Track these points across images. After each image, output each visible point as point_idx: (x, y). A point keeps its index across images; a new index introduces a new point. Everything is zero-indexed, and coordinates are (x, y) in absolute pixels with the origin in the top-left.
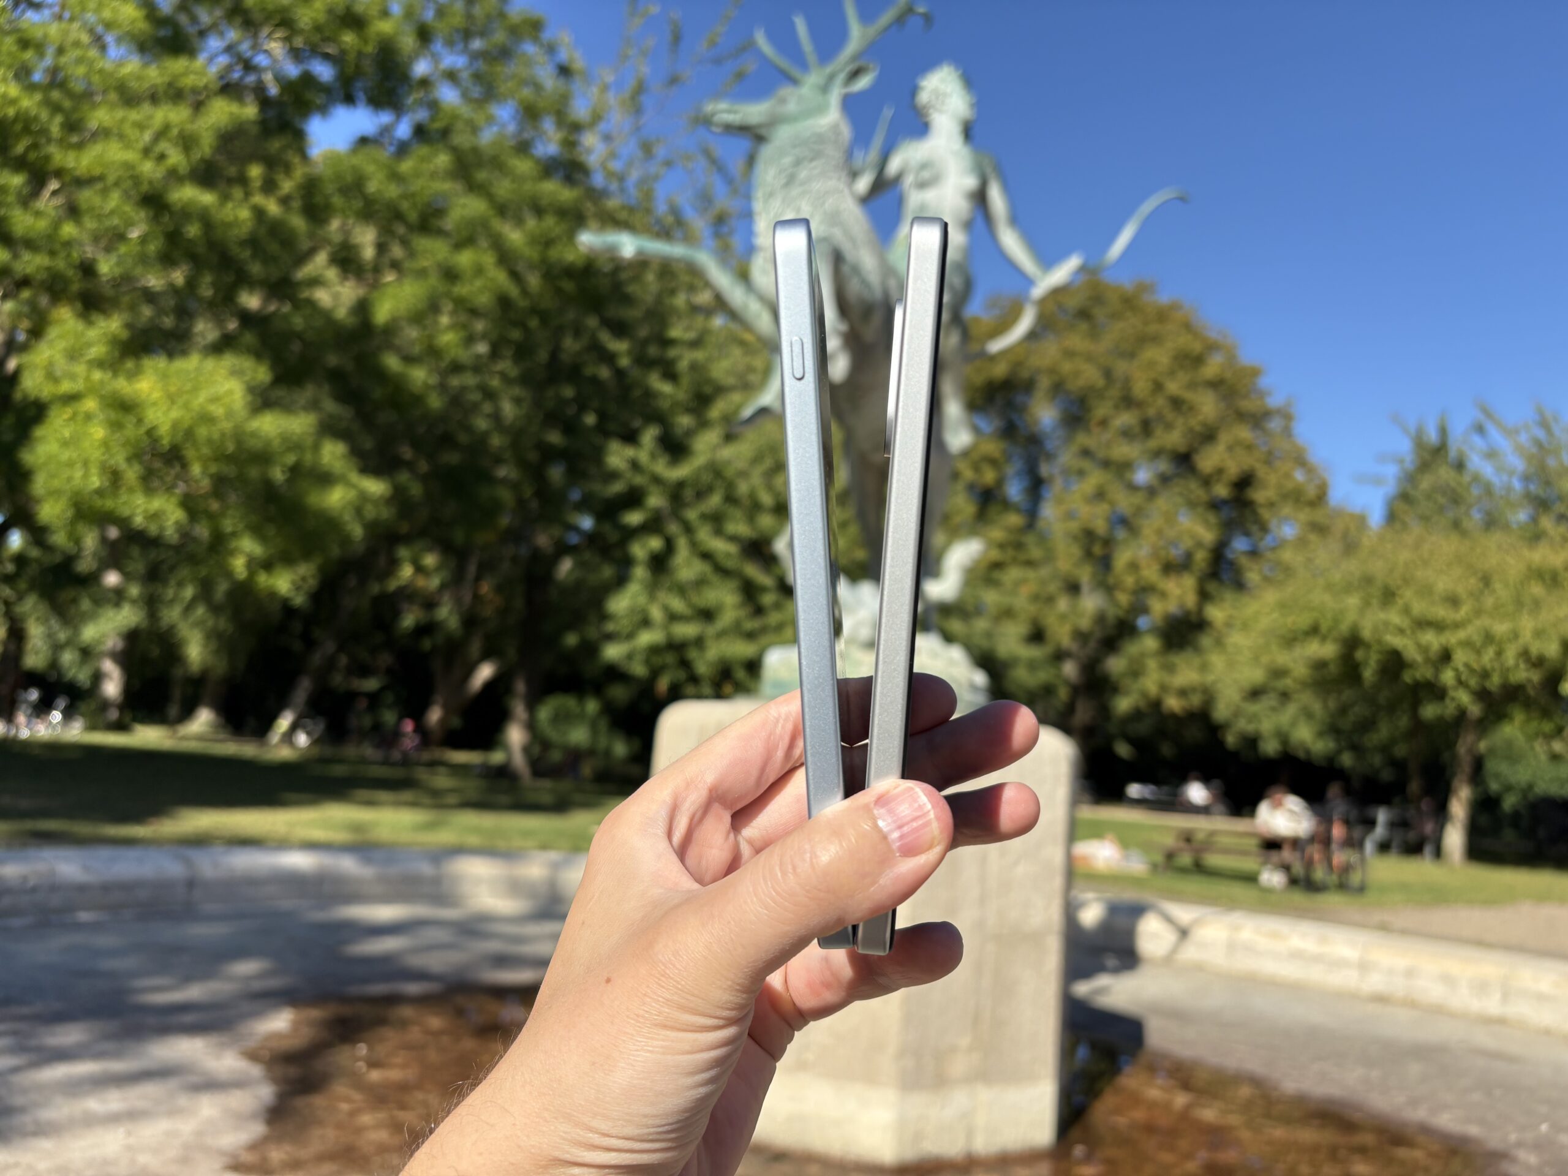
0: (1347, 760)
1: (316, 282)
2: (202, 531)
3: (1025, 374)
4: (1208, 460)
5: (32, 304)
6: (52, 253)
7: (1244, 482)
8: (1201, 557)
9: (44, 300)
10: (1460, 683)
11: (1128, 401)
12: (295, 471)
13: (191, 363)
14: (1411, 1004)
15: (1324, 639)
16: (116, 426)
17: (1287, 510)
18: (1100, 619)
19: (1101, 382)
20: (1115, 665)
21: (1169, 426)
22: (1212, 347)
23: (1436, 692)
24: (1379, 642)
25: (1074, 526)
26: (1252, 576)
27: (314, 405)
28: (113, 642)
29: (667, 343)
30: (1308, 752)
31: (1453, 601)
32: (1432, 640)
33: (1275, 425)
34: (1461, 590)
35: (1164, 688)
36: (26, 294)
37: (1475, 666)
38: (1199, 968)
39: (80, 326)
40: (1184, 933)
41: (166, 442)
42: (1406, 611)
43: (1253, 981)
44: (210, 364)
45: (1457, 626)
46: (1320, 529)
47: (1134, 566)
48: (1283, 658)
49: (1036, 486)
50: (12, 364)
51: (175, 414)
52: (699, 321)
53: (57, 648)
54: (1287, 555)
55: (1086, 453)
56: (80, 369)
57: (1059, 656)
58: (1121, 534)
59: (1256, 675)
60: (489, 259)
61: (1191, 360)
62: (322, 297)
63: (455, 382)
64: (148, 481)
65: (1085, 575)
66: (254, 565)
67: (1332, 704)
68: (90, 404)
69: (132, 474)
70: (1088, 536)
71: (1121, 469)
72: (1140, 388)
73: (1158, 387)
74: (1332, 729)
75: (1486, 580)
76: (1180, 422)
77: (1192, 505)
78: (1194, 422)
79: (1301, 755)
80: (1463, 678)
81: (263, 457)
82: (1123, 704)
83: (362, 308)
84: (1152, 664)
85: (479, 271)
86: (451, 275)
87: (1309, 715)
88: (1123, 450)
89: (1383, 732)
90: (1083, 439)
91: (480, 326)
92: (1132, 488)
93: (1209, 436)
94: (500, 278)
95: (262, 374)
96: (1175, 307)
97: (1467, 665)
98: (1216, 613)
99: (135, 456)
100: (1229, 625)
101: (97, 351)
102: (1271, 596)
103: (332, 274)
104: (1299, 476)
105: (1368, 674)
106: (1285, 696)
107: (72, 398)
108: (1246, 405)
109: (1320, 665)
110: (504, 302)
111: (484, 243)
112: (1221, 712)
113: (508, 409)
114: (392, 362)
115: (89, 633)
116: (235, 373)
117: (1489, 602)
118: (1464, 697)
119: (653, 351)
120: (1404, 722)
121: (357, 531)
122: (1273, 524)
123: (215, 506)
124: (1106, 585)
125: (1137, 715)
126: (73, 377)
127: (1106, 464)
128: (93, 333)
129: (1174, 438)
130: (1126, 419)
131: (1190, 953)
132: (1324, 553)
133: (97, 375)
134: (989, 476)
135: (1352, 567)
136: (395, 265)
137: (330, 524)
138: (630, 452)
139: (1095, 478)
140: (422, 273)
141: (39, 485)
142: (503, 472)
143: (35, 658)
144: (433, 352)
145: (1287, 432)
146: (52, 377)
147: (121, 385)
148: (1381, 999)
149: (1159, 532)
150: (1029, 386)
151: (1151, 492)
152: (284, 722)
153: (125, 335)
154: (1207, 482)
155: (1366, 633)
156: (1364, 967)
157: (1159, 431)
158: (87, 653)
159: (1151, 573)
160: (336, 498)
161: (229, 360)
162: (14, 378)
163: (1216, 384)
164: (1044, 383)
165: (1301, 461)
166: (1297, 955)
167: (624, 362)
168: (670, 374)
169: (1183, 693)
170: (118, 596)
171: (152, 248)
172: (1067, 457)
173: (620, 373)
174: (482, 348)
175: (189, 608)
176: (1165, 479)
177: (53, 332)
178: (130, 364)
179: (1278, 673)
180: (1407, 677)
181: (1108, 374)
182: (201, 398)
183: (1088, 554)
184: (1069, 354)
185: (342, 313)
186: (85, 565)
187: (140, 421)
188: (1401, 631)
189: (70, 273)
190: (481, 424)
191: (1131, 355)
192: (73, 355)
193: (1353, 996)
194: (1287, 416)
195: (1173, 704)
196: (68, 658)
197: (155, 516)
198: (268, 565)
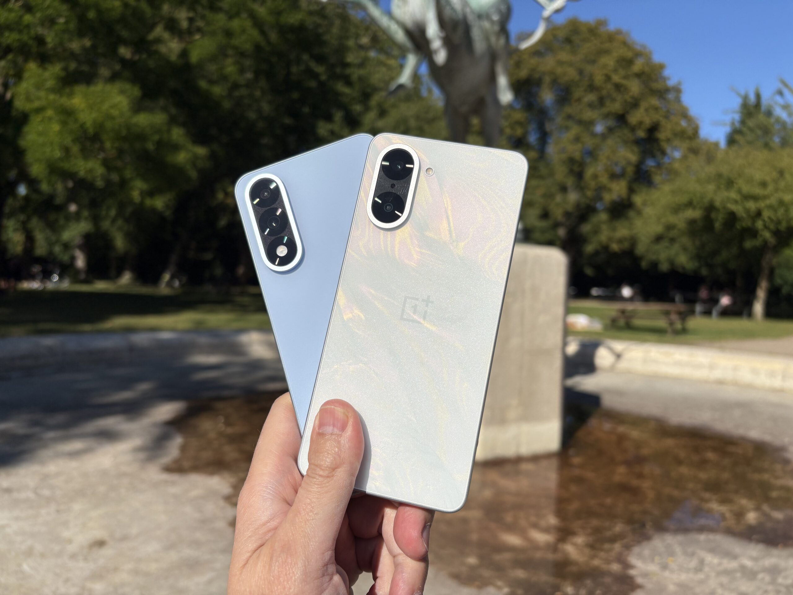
0: (704, 272)
1: (158, 41)
2: (115, 177)
3: (537, 76)
4: (634, 118)
5: (14, 63)
6: (20, 32)
7: (653, 129)
8: (630, 170)
9: (20, 60)
10: (766, 227)
11: (592, 88)
12: (160, 144)
13: (98, 87)
14: (735, 383)
15: (694, 208)
16: (64, 123)
17: (676, 142)
18: (578, 206)
19: (577, 78)
20: (586, 228)
21: (613, 100)
22: (638, 54)
23: (753, 233)
24: (724, 208)
25: (564, 156)
26: (657, 179)
27: (164, 109)
28: (78, 240)
29: (347, 65)
30: (684, 268)
31: (764, 184)
32: (752, 206)
33: (671, 96)
34: (768, 179)
35: (610, 239)
36: (10, 57)
37: (774, 218)
38: (629, 372)
39: (40, 71)
40: (618, 356)
41: (91, 131)
42: (739, 191)
43: (656, 377)
44: (108, 87)
45: (765, 197)
46: (695, 151)
47: (595, 177)
48: (672, 219)
49: (544, 137)
50: (8, 95)
51: (94, 115)
52: (362, 54)
53: (51, 244)
54: (677, 165)
55: (569, 117)
56: (42, 94)
57: (556, 225)
58: (588, 160)
59: (658, 229)
60: (248, 24)
61: (626, 62)
62: (163, 49)
63: (237, 94)
64: (86, 153)
65: (570, 182)
66: (143, 194)
67: (697, 243)
68: (50, 113)
69: (75, 149)
70: (571, 161)
71: (588, 125)
72: (599, 79)
73: (608, 78)
74: (698, 257)
75: (781, 173)
76: (619, 98)
77: (625, 142)
78: (628, 98)
79: (680, 270)
80: (767, 224)
81: (141, 137)
82: (589, 248)
83: (184, 54)
84: (604, 227)
85: (244, 31)
86: (229, 34)
87: (685, 249)
88: (588, 115)
89: (725, 255)
90: (568, 110)
91: (248, 62)
92: (594, 135)
93: (635, 104)
94: (255, 33)
95: (136, 91)
96: (619, 32)
97: (769, 218)
98: (638, 199)
99: (76, 140)
100: (645, 203)
101: (50, 83)
102: (667, 188)
103: (166, 35)
104: (684, 123)
105: (718, 225)
106: (673, 240)
107: (39, 110)
108: (655, 86)
109: (692, 222)
110: (258, 48)
111: (244, 15)
112: (640, 249)
113: (266, 108)
114: (203, 84)
115: (66, 235)
116: (122, 92)
117: (782, 184)
118: (767, 235)
119: (338, 70)
120: (734, 250)
121: (193, 174)
122: (669, 150)
123: (119, 164)
124: (580, 187)
125: (596, 253)
126: (39, 98)
127: (580, 122)
128: (47, 74)
129: (616, 107)
130: (591, 97)
131: (623, 365)
132: (696, 163)
133: (52, 97)
134: (519, 132)
135: (710, 170)
136: (199, 30)
137: (179, 170)
138: (329, 126)
139: (575, 130)
140: (213, 33)
141: (30, 157)
142: (265, 141)
143: (41, 249)
144: (224, 78)
145: (678, 100)
146: (28, 99)
147: (64, 101)
148: (720, 382)
149: (608, 158)
150: (539, 83)
151: (604, 137)
152: (167, 277)
153: (63, 74)
154: (633, 129)
155: (718, 204)
156: (712, 367)
157: (608, 103)
158: (66, 246)
159: (604, 179)
160: (181, 157)
161: (118, 86)
162: (10, 103)
163: (638, 75)
164: (547, 79)
165: (685, 115)
166: (678, 364)
167: (323, 78)
168: (348, 82)
169: (620, 241)
170: (77, 216)
171: (72, 26)
172: (559, 120)
173: (322, 84)
174: (249, 75)
175: (114, 221)
176: (610, 130)
177: (26, 75)
178: (67, 90)
179: (670, 227)
180: (738, 226)
181: (581, 72)
182: (105, 107)
183: (571, 171)
184: (560, 63)
185: (173, 57)
186: (59, 201)
187: (76, 120)
188: (736, 202)
189: (31, 42)
190: (252, 115)
191: (593, 62)
192: (38, 86)
193: (706, 382)
194: (678, 90)
195: (615, 247)
196: (57, 249)
197: (91, 171)
198: (151, 194)
